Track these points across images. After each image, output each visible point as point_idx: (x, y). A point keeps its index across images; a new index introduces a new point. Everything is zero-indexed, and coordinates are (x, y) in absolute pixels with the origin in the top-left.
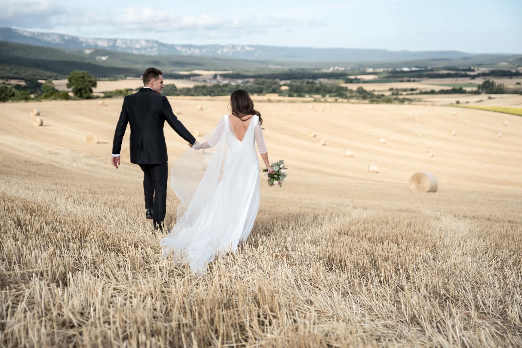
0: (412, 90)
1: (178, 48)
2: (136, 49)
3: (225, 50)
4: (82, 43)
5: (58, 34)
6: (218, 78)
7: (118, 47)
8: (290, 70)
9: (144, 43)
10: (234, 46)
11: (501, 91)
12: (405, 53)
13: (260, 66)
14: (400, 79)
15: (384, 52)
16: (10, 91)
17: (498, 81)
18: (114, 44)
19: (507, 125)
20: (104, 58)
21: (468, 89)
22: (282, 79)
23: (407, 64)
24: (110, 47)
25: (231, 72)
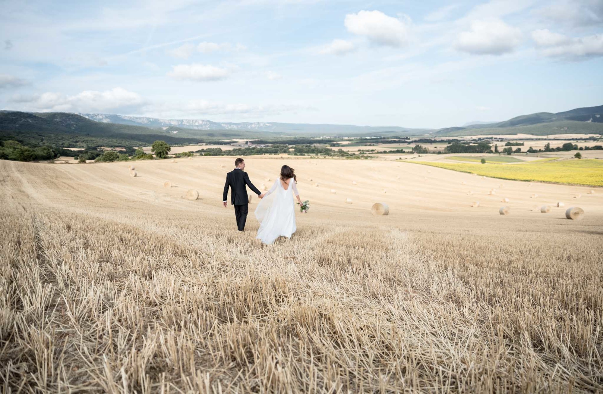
0: (372, 151)
1: (223, 125)
2: (196, 126)
3: (253, 126)
4: (161, 123)
5: (146, 118)
6: (249, 143)
7: (184, 125)
8: (295, 138)
9: (201, 122)
10: (258, 123)
11: (425, 152)
12: (367, 127)
13: (275, 136)
14: (365, 144)
15: (353, 127)
16: (116, 155)
17: (424, 146)
18: (182, 123)
19: (430, 173)
20: (175, 132)
21: (407, 150)
22: (290, 144)
23: (368, 135)
24: (179, 125)
25: (257, 140)
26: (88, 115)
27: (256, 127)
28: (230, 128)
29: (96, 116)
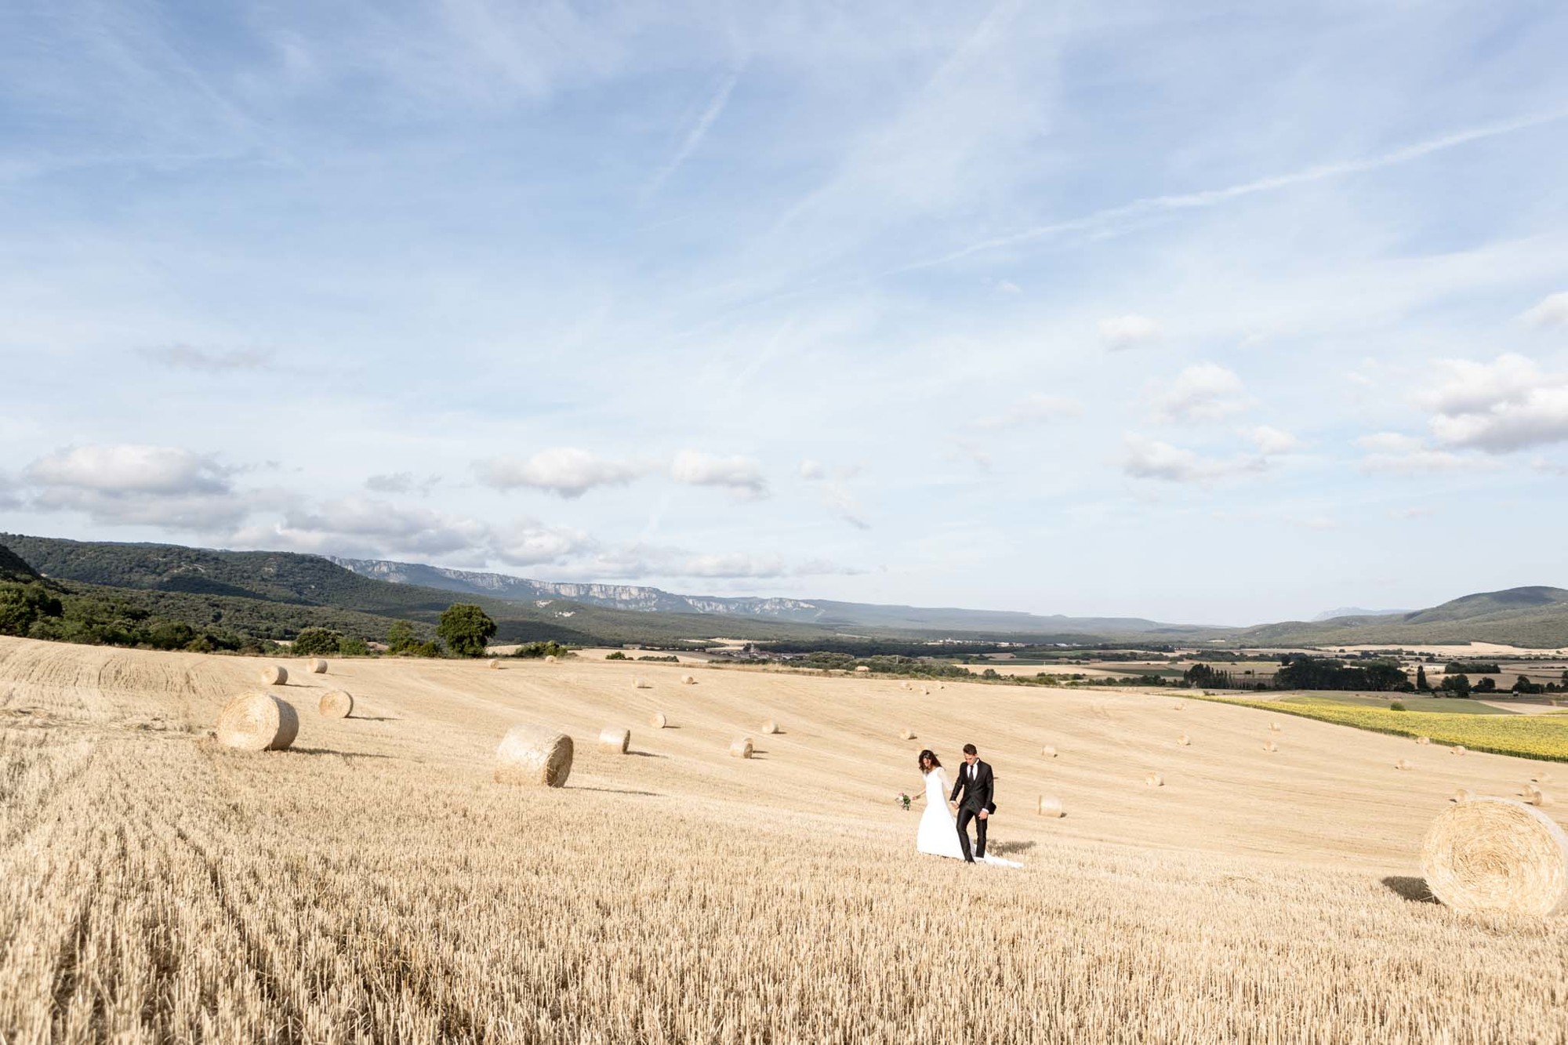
0: (1077, 677)
1: (691, 602)
2: (621, 601)
3: (767, 607)
4: (535, 590)
5: (498, 575)
6: (752, 650)
7: (594, 597)
8: (873, 640)
9: (635, 592)
10: (781, 601)
11: (1223, 683)
12: (1059, 620)
13: (821, 633)
14: (1055, 660)
15: (1027, 618)
17: (1217, 666)
18: (588, 592)
20: (567, 615)
21: (1169, 678)
22: (857, 655)
23: (1064, 637)
24: (581, 597)
25: (774, 642)
26: (353, 562)
27: (773, 610)
28: (708, 609)
29: (374, 565)
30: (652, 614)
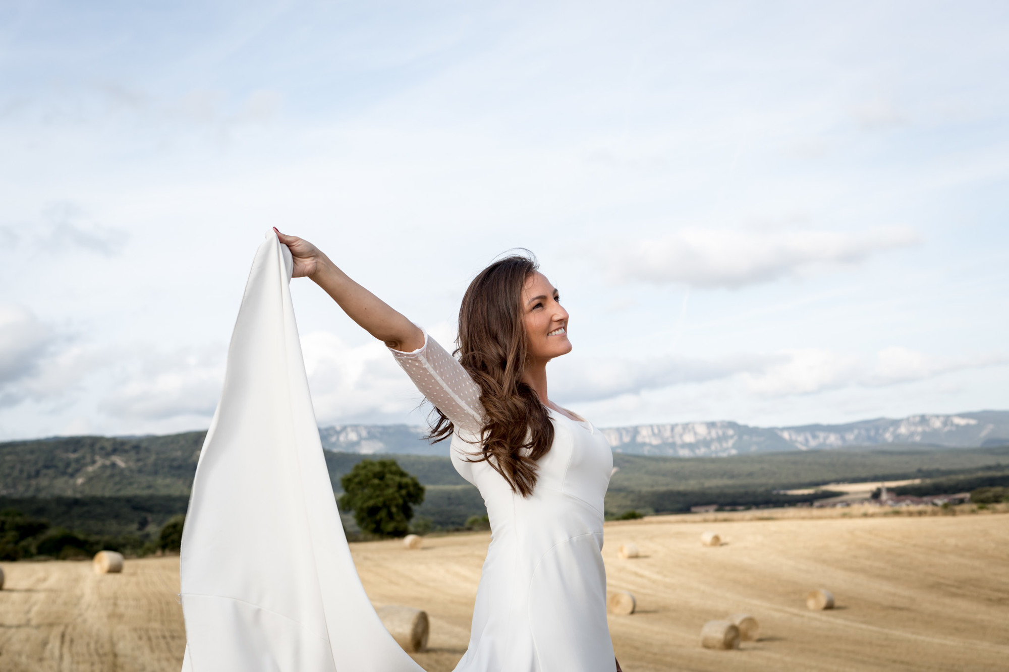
1: (786, 435)
2: (685, 445)
3: (903, 430)
6: (885, 497)
7: (645, 444)
9: (702, 431)
10: (924, 419)
18: (634, 438)
24: (624, 445)
25: (918, 481)
27: (912, 434)
30: (730, 460)
